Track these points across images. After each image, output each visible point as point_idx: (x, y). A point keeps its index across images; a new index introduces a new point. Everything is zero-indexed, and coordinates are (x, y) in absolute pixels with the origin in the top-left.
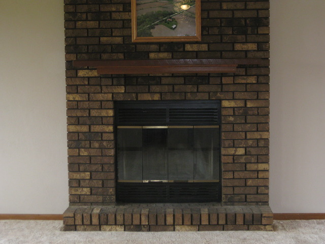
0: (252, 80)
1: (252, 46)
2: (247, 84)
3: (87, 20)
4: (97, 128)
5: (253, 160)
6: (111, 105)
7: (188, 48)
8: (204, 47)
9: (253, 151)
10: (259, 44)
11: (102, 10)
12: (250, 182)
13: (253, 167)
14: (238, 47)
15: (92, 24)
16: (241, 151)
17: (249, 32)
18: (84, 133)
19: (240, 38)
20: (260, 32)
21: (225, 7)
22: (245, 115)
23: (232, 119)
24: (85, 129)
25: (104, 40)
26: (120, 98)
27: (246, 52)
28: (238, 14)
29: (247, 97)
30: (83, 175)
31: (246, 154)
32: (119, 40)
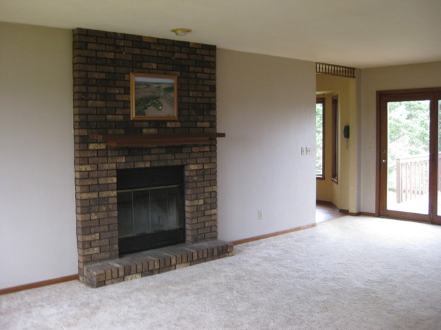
0: (207, 149)
1: (207, 124)
2: (204, 152)
3: (96, 100)
4: (104, 194)
5: (209, 208)
6: (115, 173)
7: (169, 125)
8: (179, 124)
9: (208, 201)
10: (211, 122)
11: (108, 91)
12: (207, 224)
13: (207, 213)
14: (199, 124)
15: (100, 103)
16: (201, 202)
17: (205, 113)
18: (94, 199)
19: (200, 118)
20: (211, 114)
21: (191, 95)
22: (203, 175)
23: (196, 178)
24: (95, 195)
25: (109, 117)
26: (122, 167)
27: (204, 128)
28: (199, 100)
29: (204, 162)
30: (93, 236)
31: (204, 204)
32: (120, 118)
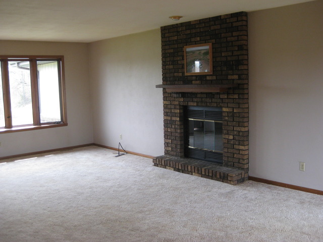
0: (236, 96)
1: (236, 77)
2: (234, 99)
3: (169, 65)
4: (174, 119)
5: (237, 143)
6: (178, 107)
7: (208, 78)
8: (214, 78)
9: (237, 138)
10: (239, 76)
11: (175, 59)
12: (235, 156)
13: (236, 147)
14: (230, 77)
15: (171, 67)
16: (231, 137)
17: (234, 68)
18: (169, 120)
19: (230, 72)
20: (240, 68)
21: (223, 55)
22: (233, 116)
23: (227, 118)
24: (169, 118)
25: (175, 74)
26: (182, 104)
27: (233, 80)
28: (229, 59)
29: (234, 107)
30: (169, 140)
31: (233, 139)
32: (180, 74)
